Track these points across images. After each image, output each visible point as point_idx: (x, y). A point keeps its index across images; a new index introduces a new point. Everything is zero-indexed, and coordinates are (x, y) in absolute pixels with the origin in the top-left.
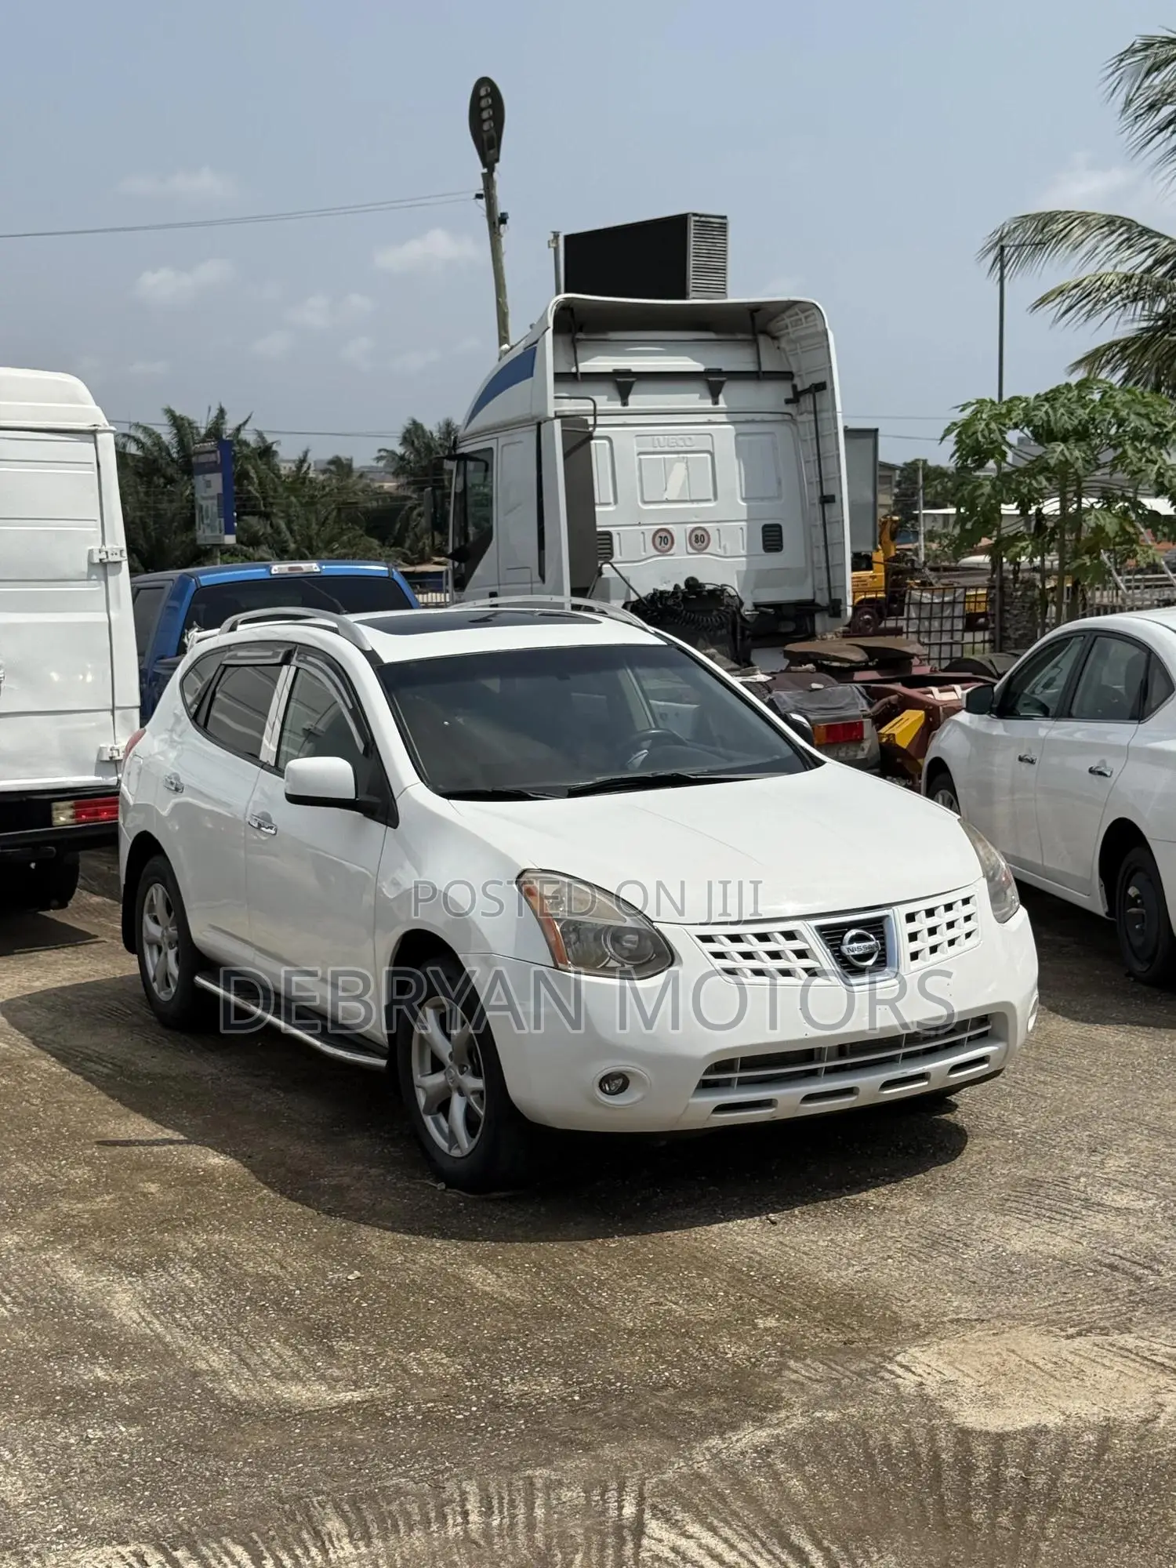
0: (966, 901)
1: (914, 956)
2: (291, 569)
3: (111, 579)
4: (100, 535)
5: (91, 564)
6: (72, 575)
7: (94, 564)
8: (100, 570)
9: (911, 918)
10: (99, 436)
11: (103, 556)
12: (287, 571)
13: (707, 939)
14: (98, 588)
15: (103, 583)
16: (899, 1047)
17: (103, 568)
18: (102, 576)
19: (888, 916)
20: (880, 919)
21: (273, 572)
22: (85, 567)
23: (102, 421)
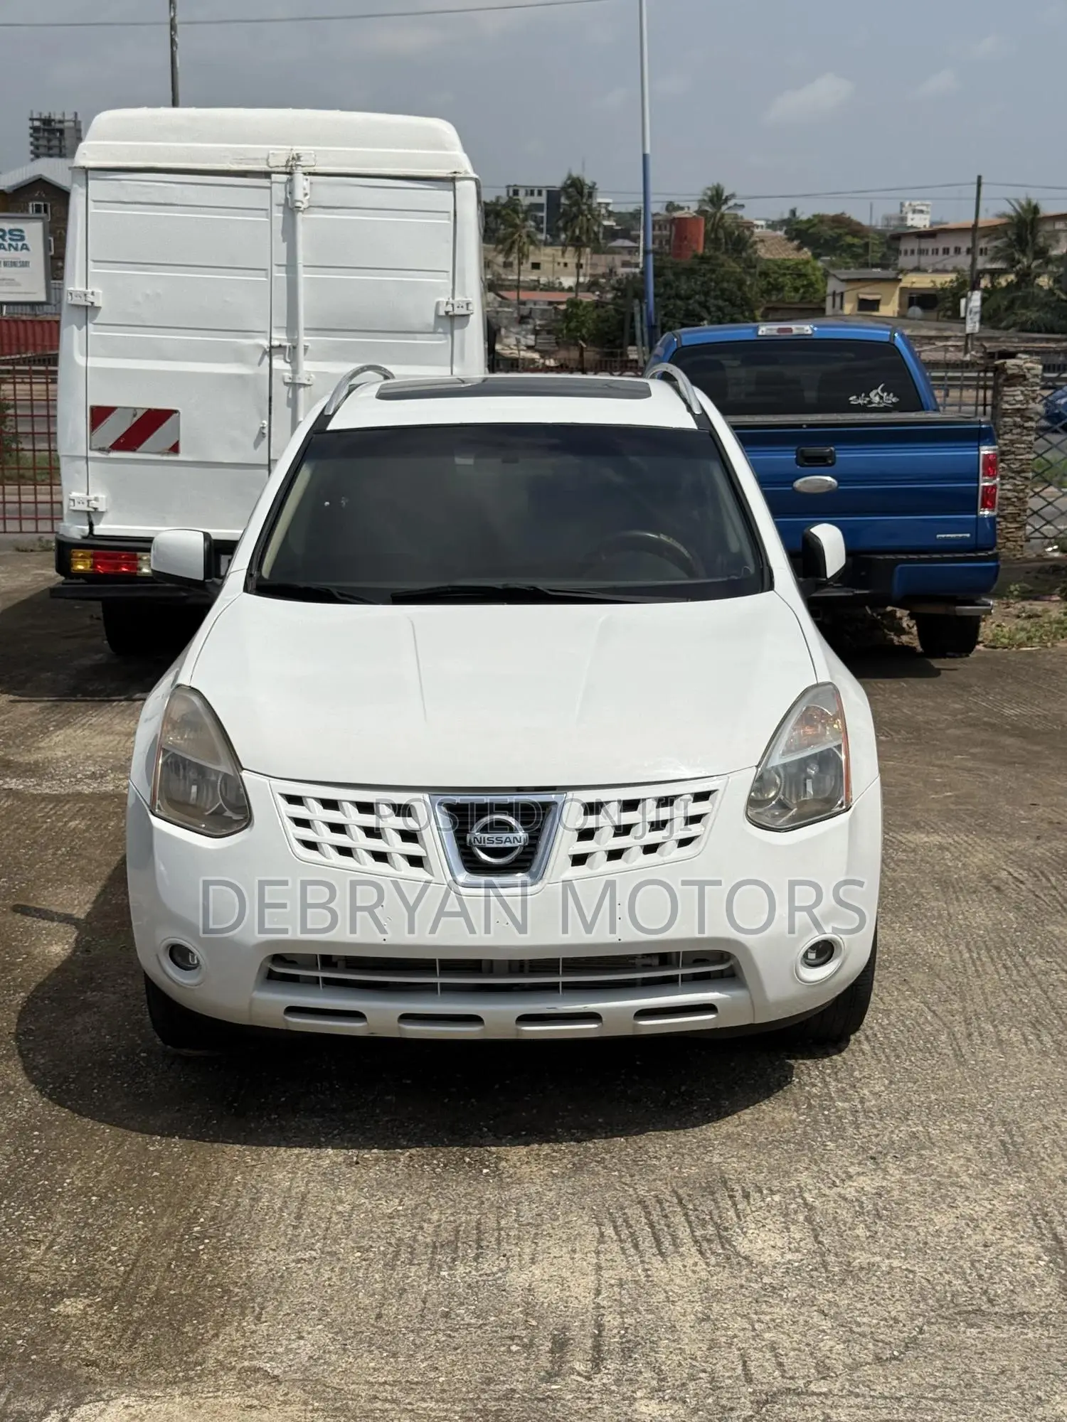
0: (701, 797)
1: (579, 860)
2: (780, 330)
3: (456, 332)
4: (451, 287)
5: (438, 317)
6: (417, 328)
7: (441, 317)
8: (447, 323)
9: (592, 809)
10: (458, 184)
11: (449, 308)
12: (775, 333)
13: (294, 800)
14: (441, 341)
15: (449, 336)
16: (556, 973)
17: (452, 320)
18: (449, 329)
19: (555, 803)
20: (546, 806)
21: (760, 333)
22: (431, 319)
23: (466, 167)
